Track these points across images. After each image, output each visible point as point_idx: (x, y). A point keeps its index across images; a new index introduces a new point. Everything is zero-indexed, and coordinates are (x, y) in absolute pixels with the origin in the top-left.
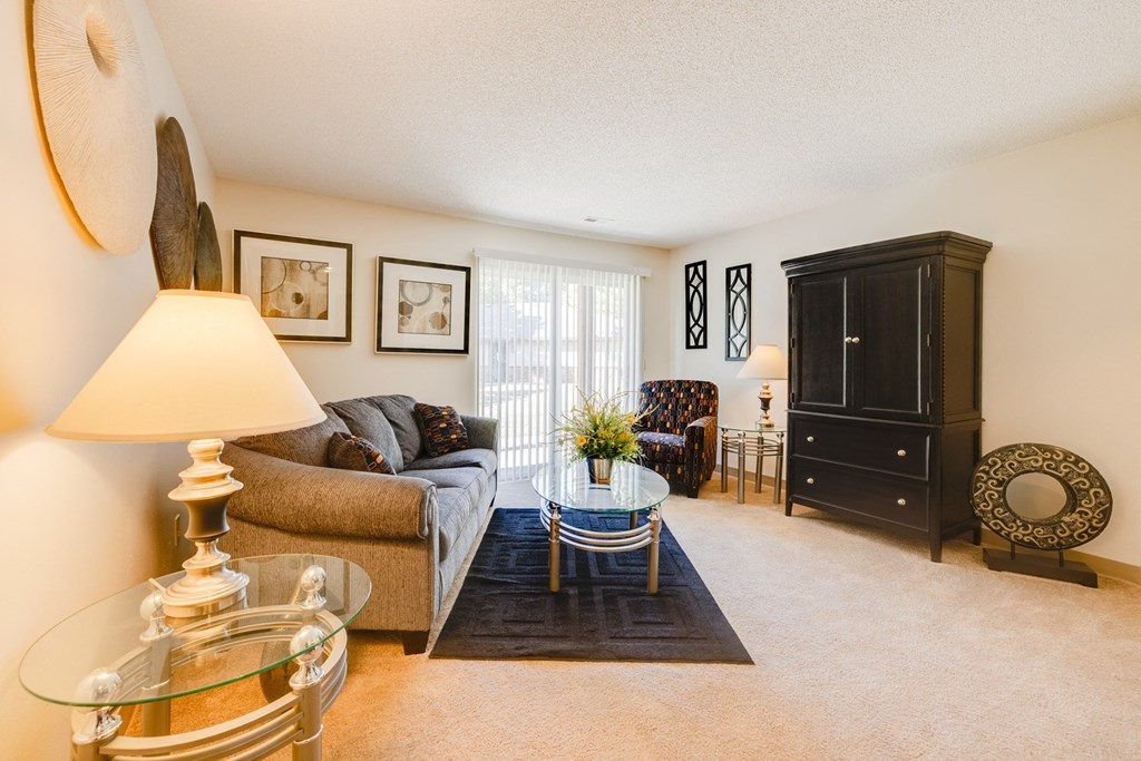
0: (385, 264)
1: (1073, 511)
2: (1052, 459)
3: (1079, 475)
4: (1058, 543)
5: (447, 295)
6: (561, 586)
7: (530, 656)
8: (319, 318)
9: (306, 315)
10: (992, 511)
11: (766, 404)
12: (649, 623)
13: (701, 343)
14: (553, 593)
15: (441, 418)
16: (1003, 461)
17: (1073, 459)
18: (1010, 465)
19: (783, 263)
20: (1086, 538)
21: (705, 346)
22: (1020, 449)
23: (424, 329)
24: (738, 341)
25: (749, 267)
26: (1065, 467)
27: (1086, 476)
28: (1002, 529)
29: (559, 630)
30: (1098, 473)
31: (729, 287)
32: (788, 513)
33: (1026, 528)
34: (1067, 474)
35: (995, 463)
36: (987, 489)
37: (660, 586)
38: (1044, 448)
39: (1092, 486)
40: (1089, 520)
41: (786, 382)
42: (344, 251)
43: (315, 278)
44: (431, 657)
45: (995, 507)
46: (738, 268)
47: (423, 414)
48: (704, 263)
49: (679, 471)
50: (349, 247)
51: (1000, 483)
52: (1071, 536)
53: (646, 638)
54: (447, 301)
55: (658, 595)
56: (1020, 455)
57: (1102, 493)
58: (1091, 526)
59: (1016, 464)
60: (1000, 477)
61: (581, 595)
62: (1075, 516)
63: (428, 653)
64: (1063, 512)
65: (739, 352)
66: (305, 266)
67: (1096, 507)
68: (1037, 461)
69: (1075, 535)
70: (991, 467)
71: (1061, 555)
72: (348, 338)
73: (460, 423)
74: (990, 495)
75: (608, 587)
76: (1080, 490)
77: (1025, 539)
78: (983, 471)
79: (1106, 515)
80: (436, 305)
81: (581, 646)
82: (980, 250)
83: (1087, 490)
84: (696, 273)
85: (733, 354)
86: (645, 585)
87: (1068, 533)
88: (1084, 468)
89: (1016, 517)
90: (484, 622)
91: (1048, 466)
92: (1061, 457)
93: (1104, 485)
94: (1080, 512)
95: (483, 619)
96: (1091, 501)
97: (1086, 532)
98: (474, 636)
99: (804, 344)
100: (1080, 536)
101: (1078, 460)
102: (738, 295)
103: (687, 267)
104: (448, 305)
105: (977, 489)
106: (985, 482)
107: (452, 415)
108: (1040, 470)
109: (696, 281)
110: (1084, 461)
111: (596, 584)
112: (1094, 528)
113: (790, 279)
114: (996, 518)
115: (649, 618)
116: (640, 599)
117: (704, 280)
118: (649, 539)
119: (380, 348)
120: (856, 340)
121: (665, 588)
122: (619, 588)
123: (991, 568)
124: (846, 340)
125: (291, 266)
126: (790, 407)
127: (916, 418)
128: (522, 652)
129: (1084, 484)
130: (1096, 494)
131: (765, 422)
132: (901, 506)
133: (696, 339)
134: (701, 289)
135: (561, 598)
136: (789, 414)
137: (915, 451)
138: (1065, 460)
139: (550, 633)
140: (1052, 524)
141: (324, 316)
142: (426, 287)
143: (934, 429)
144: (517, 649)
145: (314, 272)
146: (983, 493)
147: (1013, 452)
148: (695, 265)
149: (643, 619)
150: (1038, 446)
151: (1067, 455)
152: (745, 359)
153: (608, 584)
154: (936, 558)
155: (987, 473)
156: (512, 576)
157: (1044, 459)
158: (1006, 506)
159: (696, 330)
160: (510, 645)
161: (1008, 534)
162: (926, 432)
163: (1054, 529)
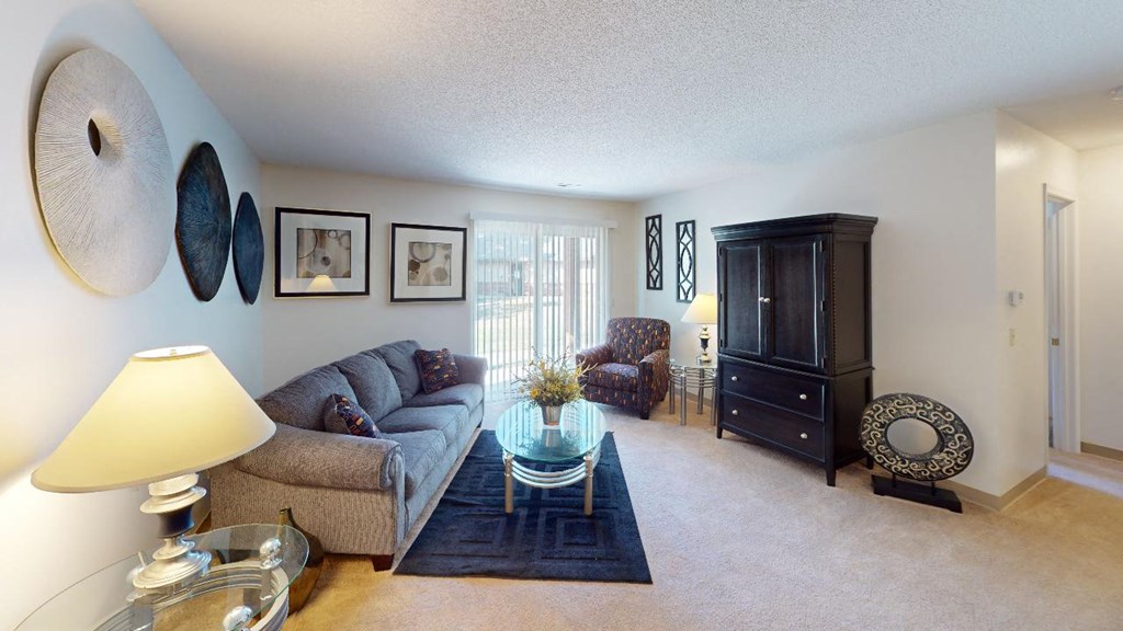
0: (397, 229)
1: (941, 451)
2: (923, 408)
3: (946, 422)
4: (930, 476)
5: (447, 252)
6: (515, 507)
7: (473, 574)
8: (344, 277)
9: (332, 275)
10: (876, 447)
11: (705, 342)
12: (577, 544)
13: (658, 285)
14: (507, 515)
15: (435, 361)
16: (885, 407)
17: (941, 408)
18: (891, 411)
19: (713, 229)
20: (953, 473)
21: (661, 288)
22: (898, 398)
23: (430, 281)
24: (686, 285)
25: (693, 222)
26: (935, 415)
27: (952, 423)
28: (885, 462)
29: (502, 551)
30: (961, 421)
31: (679, 240)
32: (720, 436)
33: (904, 463)
34: (936, 421)
35: (879, 409)
36: (872, 430)
37: (594, 508)
38: (918, 399)
39: (956, 432)
40: (955, 459)
41: (716, 326)
42: (364, 220)
43: (340, 244)
44: (396, 573)
45: (878, 444)
46: (686, 223)
47: (421, 359)
48: (660, 217)
49: (634, 398)
50: (367, 217)
51: (882, 426)
52: (941, 471)
53: (570, 558)
54: (448, 257)
55: (591, 517)
56: (898, 403)
57: (965, 437)
58: (956, 464)
59: (895, 411)
60: (882, 420)
61: (529, 516)
62: (944, 455)
63: (393, 570)
64: (933, 452)
65: (686, 295)
66: (332, 234)
67: (960, 448)
68: (911, 409)
69: (944, 470)
70: (875, 412)
71: (933, 484)
72: (367, 292)
73: (453, 364)
74: (874, 435)
75: (553, 509)
76: (946, 434)
77: (903, 471)
78: (869, 415)
79: (969, 455)
80: (438, 262)
81: (516, 566)
82: (868, 225)
83: (953, 435)
84: (654, 224)
85: (682, 297)
86: (582, 507)
87: (938, 468)
88: (950, 416)
89: (895, 453)
90: (444, 543)
91: (921, 414)
92: (932, 407)
93: (967, 432)
94: (947, 452)
95: (443, 539)
96: (956, 444)
97: (952, 468)
98: (433, 555)
99: (729, 299)
100: (948, 471)
101: (946, 410)
102: (686, 247)
103: (647, 219)
104: (448, 260)
105: (864, 429)
106: (871, 424)
107: (445, 359)
108: (914, 416)
109: (654, 232)
110: (950, 410)
111: (545, 506)
112: (958, 465)
113: (718, 243)
114: (879, 453)
115: (577, 540)
116: (575, 521)
117: (660, 232)
118: (583, 475)
119: (393, 299)
120: (766, 300)
121: (598, 511)
122: (562, 510)
123: (876, 492)
124: (760, 299)
125: (321, 235)
126: (719, 352)
127: (813, 370)
128: (466, 570)
129: (950, 430)
130: (959, 438)
131: (704, 358)
132: (804, 439)
133: (654, 283)
134: (657, 239)
135: (512, 519)
136: (719, 357)
137: (813, 394)
138: (934, 409)
139: (494, 553)
140: (925, 460)
141: (348, 275)
142: (431, 247)
143: (828, 381)
144: (464, 568)
145: (339, 239)
146: (869, 432)
147: (893, 401)
148: (653, 218)
149: (573, 541)
150: (912, 396)
151: (936, 405)
152: (690, 302)
153: (553, 506)
154: (831, 483)
155: (872, 417)
156: (479, 498)
157: (918, 408)
158: (887, 443)
159: (655, 274)
160: (458, 563)
161: (890, 466)
162: (821, 381)
163: (927, 464)
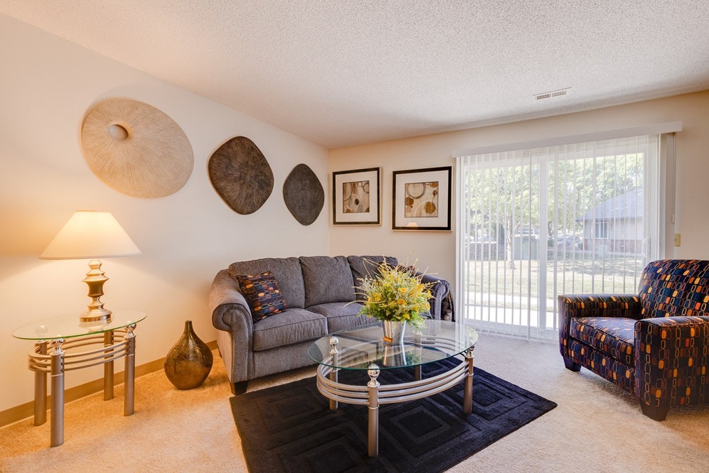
0: (397, 175)
5: (435, 189)
8: (366, 212)
9: (360, 211)
23: (421, 214)
42: (376, 172)
43: (364, 190)
49: (628, 374)
50: (378, 170)
54: (435, 193)
66: (360, 184)
72: (378, 222)
80: (428, 198)
104: (436, 196)
119: (394, 228)
125: (354, 186)
141: (368, 210)
142: (422, 186)
145: (363, 187)
